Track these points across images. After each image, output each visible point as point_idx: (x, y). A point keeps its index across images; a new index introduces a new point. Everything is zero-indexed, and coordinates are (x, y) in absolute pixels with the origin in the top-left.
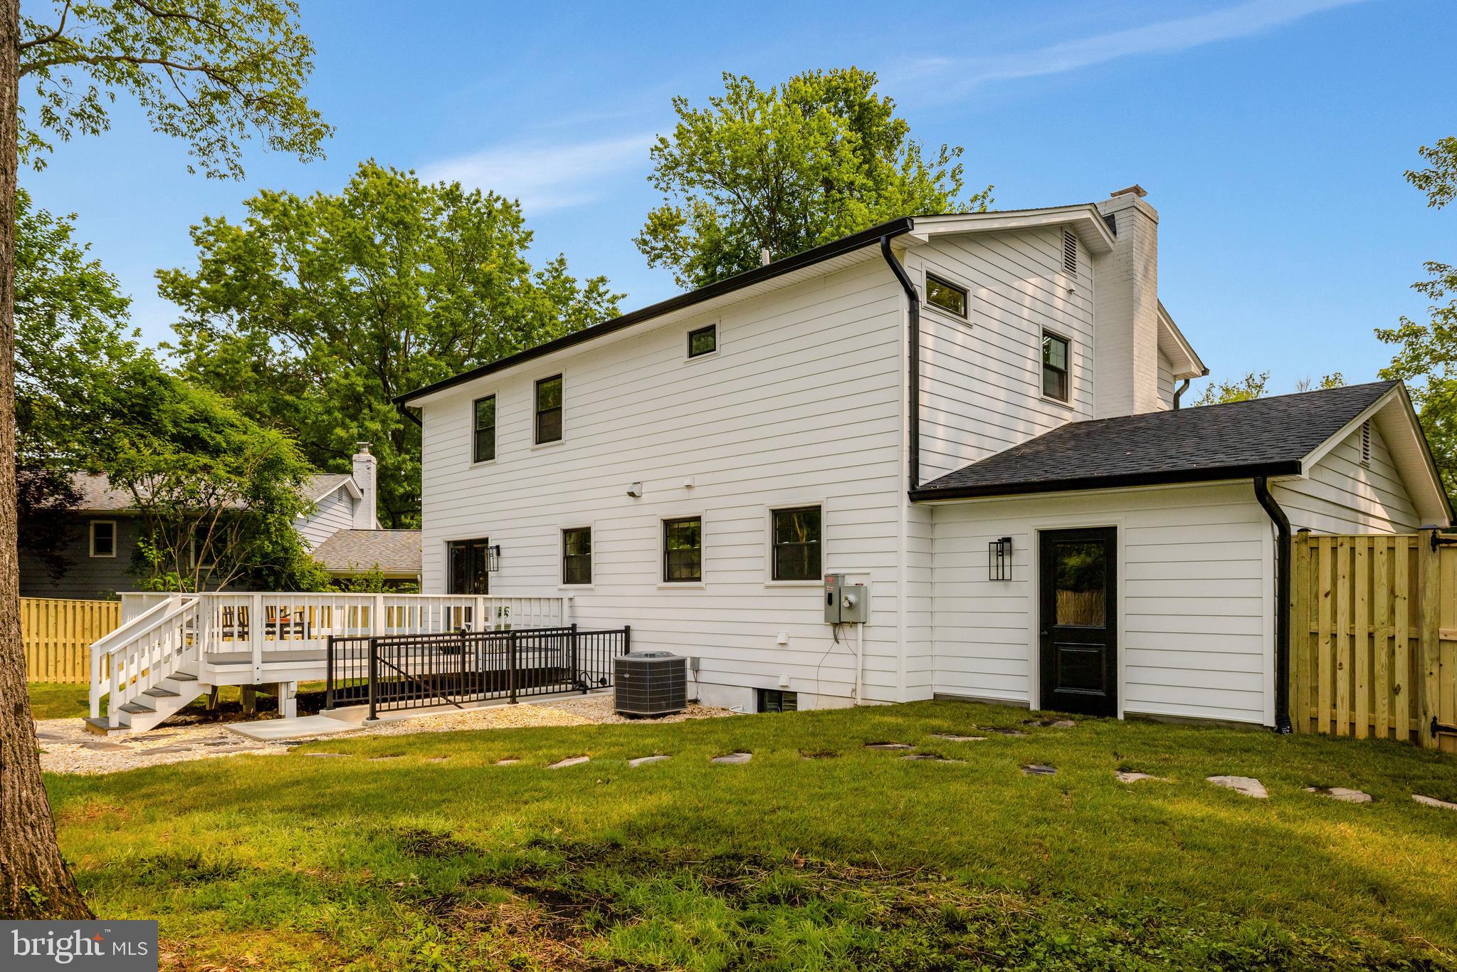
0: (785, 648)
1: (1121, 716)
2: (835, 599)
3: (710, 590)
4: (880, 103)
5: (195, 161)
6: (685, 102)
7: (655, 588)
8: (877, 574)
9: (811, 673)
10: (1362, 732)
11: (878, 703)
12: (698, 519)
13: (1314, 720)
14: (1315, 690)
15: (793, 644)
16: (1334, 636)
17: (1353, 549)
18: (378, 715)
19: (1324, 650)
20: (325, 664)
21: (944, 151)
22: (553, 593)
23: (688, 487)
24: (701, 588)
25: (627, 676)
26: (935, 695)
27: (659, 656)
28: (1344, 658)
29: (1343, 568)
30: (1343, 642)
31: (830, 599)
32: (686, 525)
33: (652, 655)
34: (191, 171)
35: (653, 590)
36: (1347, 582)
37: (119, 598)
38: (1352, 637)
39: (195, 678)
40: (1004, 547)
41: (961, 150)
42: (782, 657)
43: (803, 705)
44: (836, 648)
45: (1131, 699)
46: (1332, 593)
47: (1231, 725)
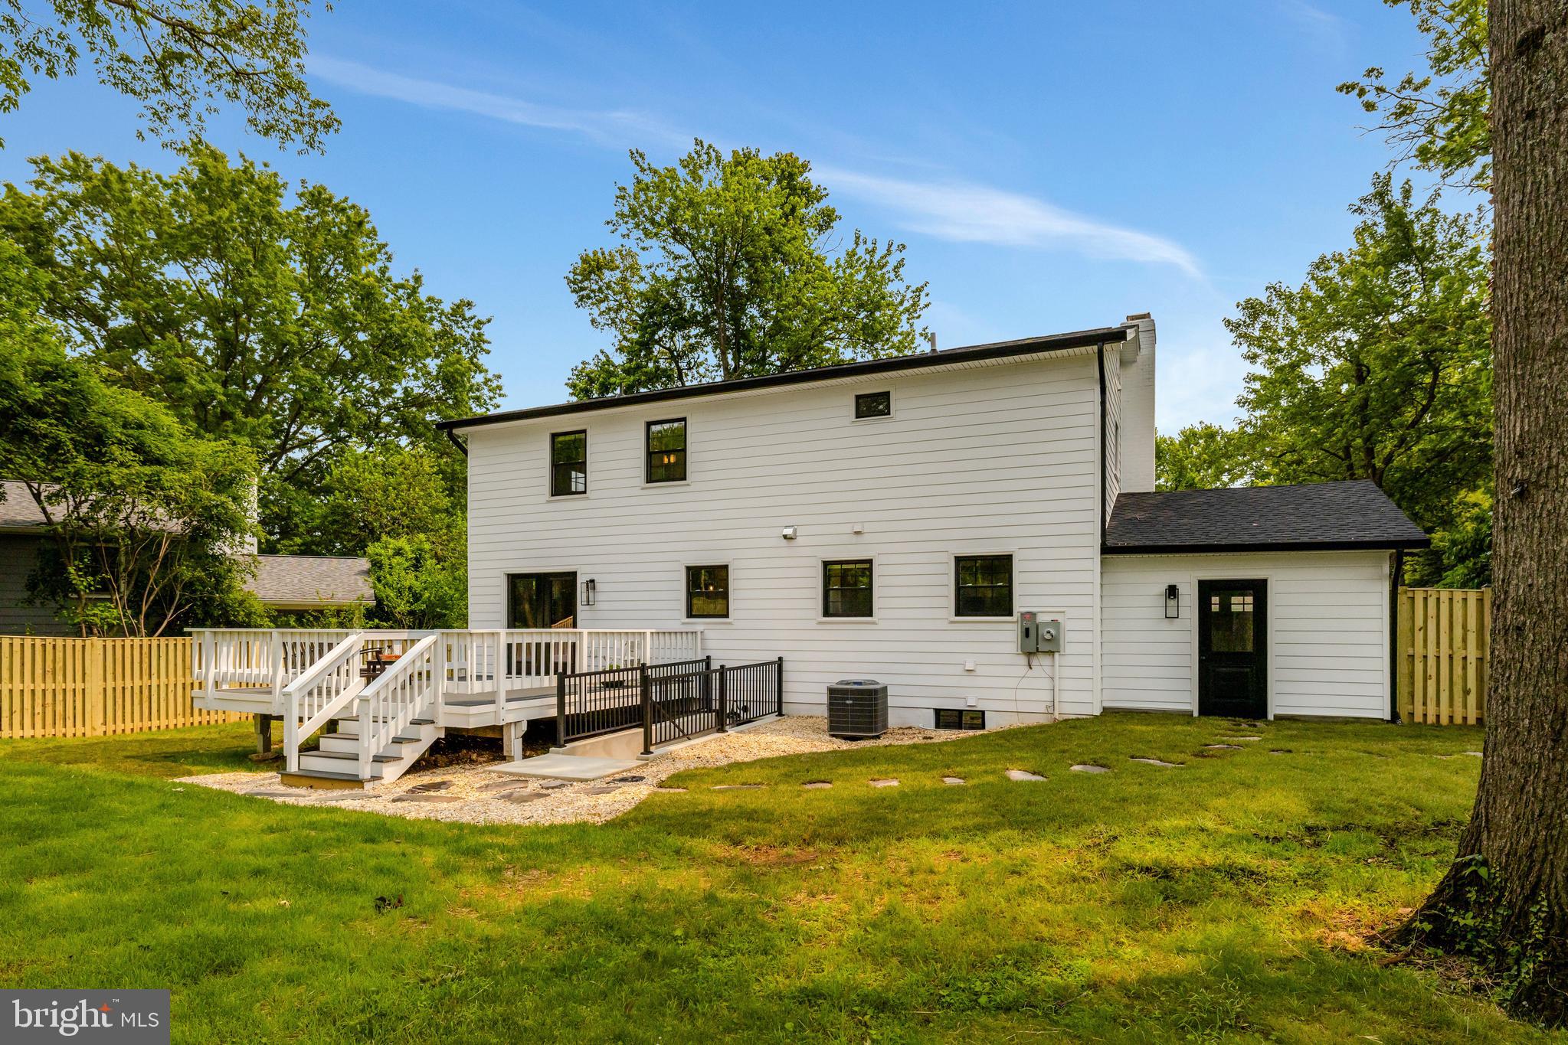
0: (973, 673)
1: (1271, 717)
2: (1032, 632)
3: (882, 625)
4: (813, 189)
5: (145, 125)
6: (642, 156)
7: (814, 622)
8: (1070, 612)
9: (1009, 694)
10: (1444, 721)
11: (1074, 717)
12: (870, 562)
13: (1412, 714)
14: (1412, 695)
15: (980, 670)
16: (1425, 657)
17: (1438, 599)
18: (652, 749)
19: (1419, 667)
20: (554, 700)
21: (890, 246)
22: (676, 626)
23: (857, 533)
24: (874, 623)
25: (849, 702)
26: (1104, 709)
27: (866, 684)
28: (1432, 671)
29: (1432, 611)
30: (1432, 662)
31: (1027, 633)
32: (852, 566)
33: (860, 684)
34: (140, 135)
35: (813, 624)
36: (1434, 621)
37: (190, 634)
38: (1438, 658)
39: (432, 722)
40: (1172, 591)
41: (904, 247)
42: (967, 681)
43: (993, 724)
44: (1030, 673)
45: (1278, 703)
46: (1425, 628)
47: (1357, 720)
